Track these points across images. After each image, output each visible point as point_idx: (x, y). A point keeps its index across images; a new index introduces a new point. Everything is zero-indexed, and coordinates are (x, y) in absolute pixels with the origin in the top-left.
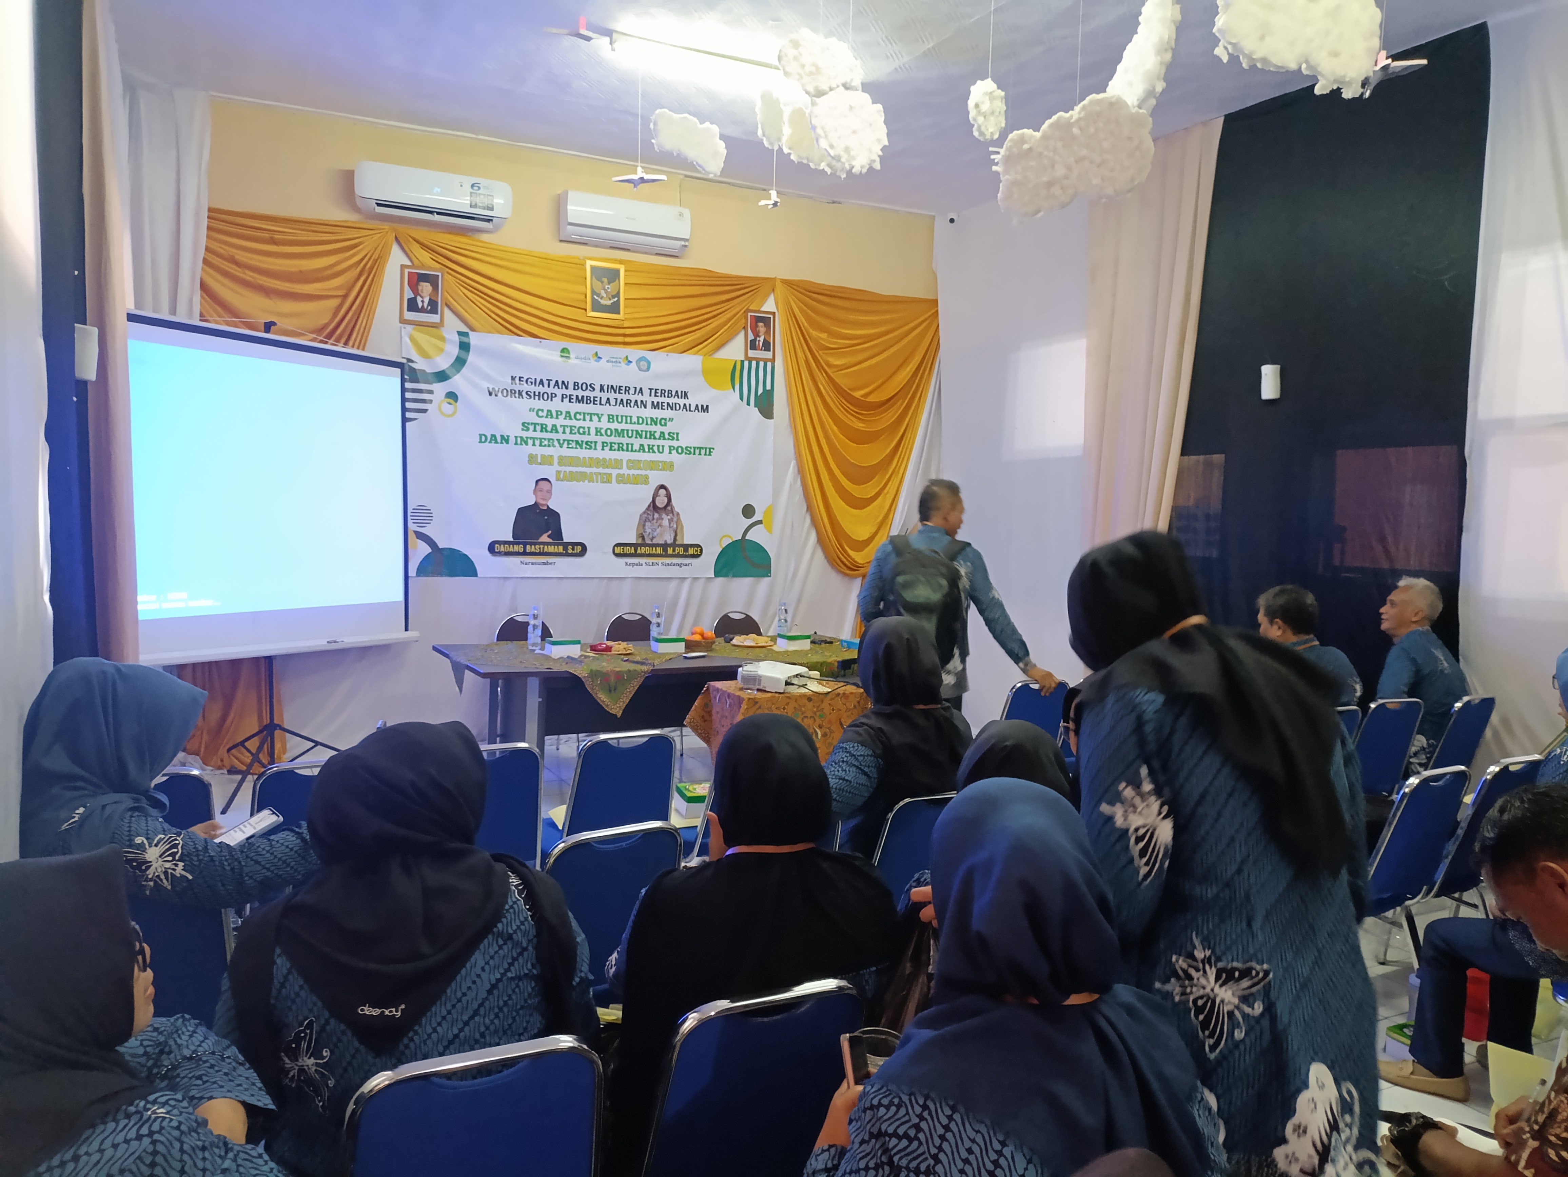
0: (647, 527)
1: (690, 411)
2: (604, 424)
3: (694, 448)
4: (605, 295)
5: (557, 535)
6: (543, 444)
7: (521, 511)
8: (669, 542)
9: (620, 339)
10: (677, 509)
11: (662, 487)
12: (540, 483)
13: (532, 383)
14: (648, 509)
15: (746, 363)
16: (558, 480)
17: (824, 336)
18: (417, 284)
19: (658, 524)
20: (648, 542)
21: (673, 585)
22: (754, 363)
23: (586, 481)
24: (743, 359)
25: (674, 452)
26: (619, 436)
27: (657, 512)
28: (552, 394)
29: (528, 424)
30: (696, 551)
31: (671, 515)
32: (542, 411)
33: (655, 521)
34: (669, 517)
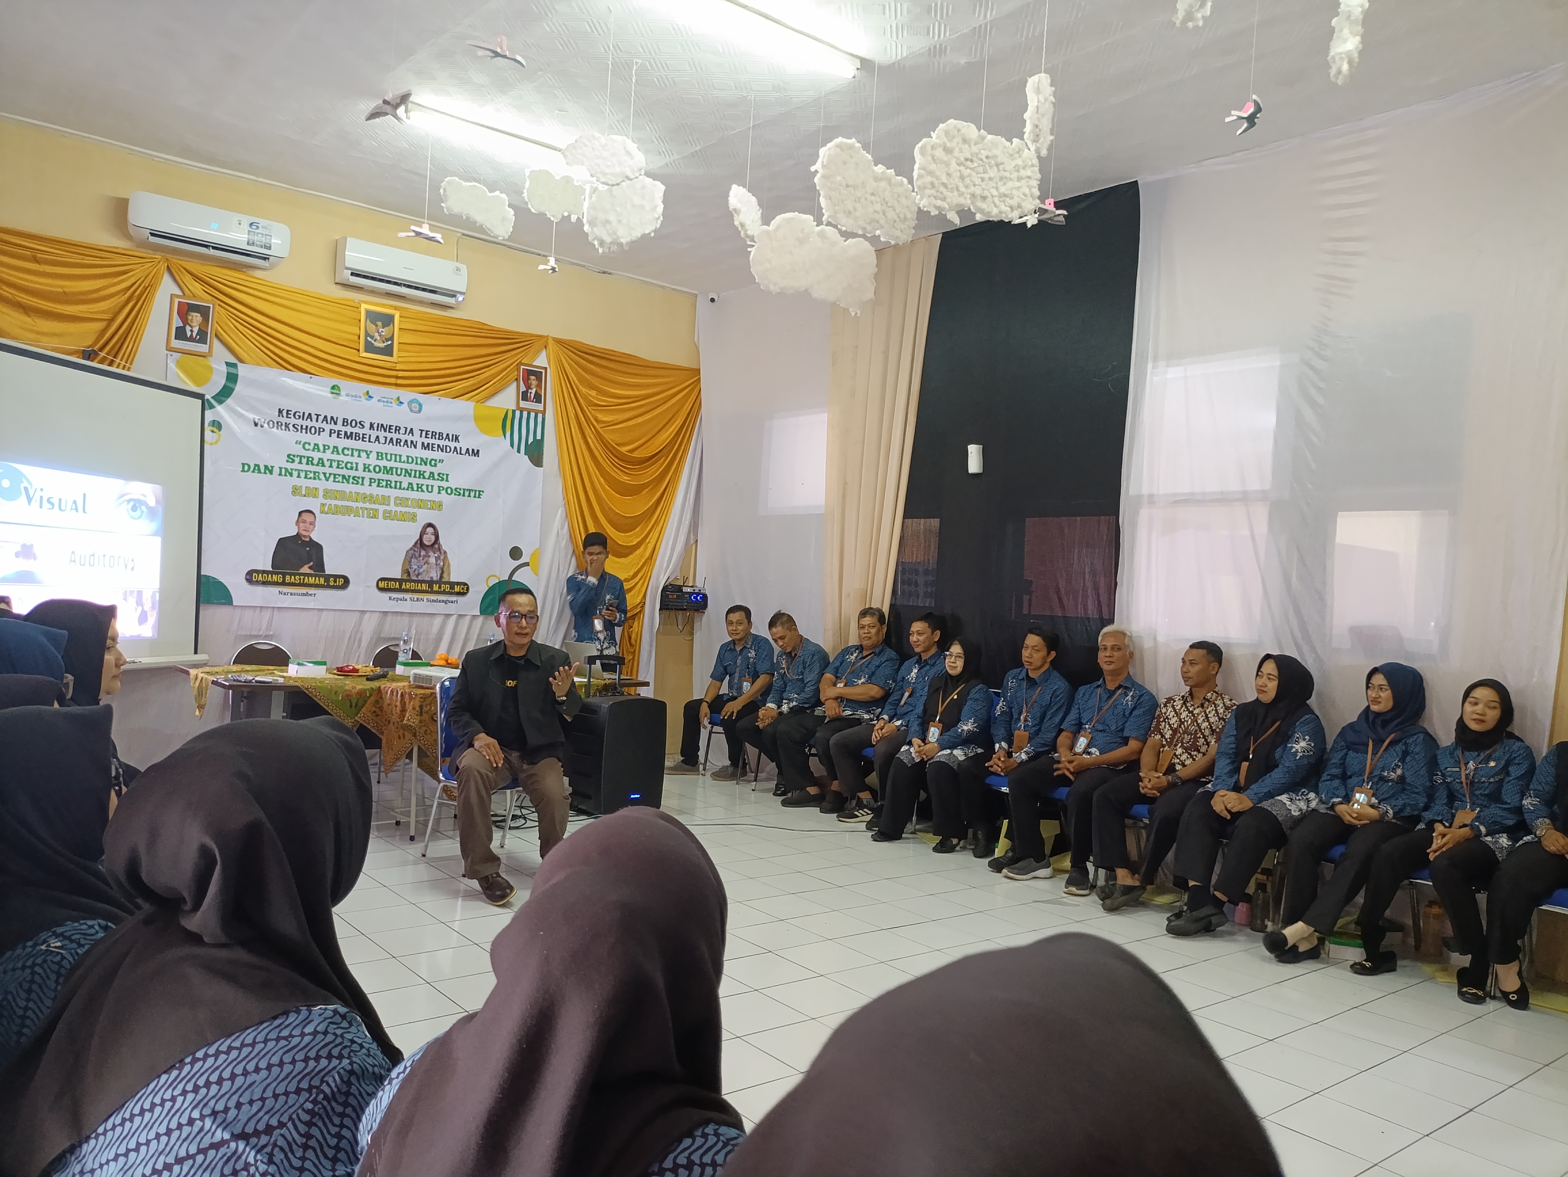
0: (413, 564)
1: (461, 454)
2: (373, 461)
3: (464, 490)
4: (378, 338)
5: (319, 566)
6: (308, 477)
7: (282, 542)
8: (435, 579)
9: (393, 381)
10: (444, 547)
11: (430, 525)
12: (303, 514)
13: (300, 416)
14: (415, 545)
15: (518, 413)
16: (322, 512)
17: (593, 393)
18: (187, 314)
19: (424, 561)
20: (414, 578)
21: (438, 621)
22: (525, 414)
23: (352, 515)
24: (514, 409)
25: (443, 492)
26: (388, 473)
27: (425, 550)
28: (320, 428)
29: (294, 456)
30: (463, 589)
31: (438, 553)
32: (309, 444)
33: (421, 558)
34: (436, 555)
